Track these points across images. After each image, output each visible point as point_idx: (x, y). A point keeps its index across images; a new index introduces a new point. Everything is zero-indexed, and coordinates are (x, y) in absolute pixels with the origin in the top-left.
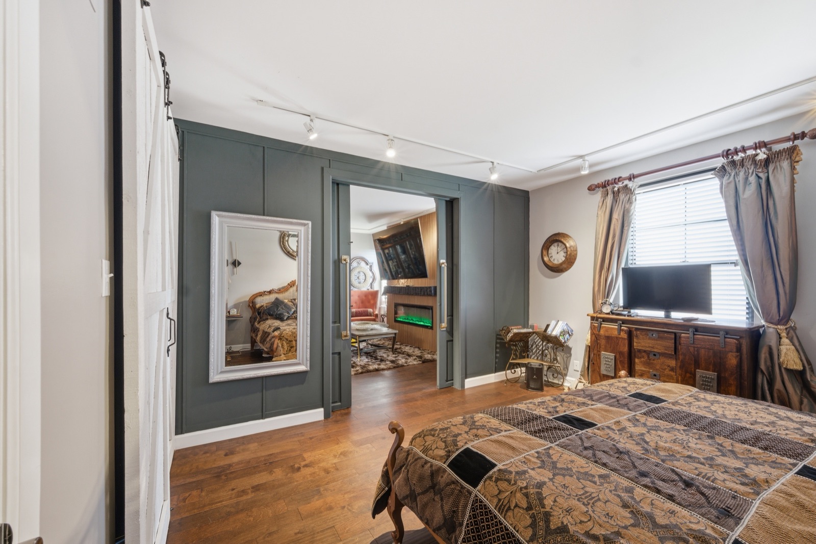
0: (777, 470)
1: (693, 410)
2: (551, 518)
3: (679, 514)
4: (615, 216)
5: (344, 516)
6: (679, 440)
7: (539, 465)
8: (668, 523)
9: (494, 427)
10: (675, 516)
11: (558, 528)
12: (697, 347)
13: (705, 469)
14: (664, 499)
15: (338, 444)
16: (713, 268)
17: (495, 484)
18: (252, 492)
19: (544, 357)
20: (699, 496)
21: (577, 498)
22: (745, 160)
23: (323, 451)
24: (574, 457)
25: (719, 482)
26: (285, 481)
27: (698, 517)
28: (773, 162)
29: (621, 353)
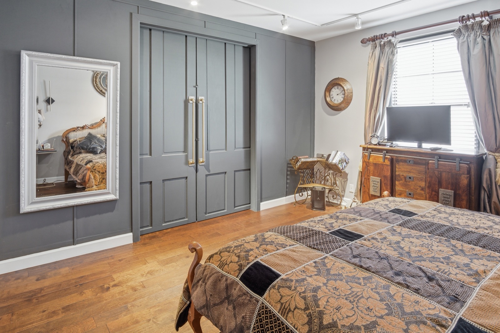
0: (491, 262)
1: (436, 221)
2: (324, 316)
3: (422, 304)
4: (382, 65)
5: (150, 328)
6: (426, 245)
7: (316, 273)
8: (413, 310)
9: (281, 243)
10: (418, 305)
11: (330, 324)
12: (440, 171)
13: (443, 267)
14: (412, 293)
15: (145, 264)
16: (452, 108)
17: (277, 291)
18: (62, 312)
19: (326, 182)
20: (437, 287)
21: (345, 297)
22: (474, 25)
23: (131, 271)
24: (345, 264)
25: (453, 275)
26: (95, 300)
27: (435, 304)
28: (493, 28)
29: (385, 177)
